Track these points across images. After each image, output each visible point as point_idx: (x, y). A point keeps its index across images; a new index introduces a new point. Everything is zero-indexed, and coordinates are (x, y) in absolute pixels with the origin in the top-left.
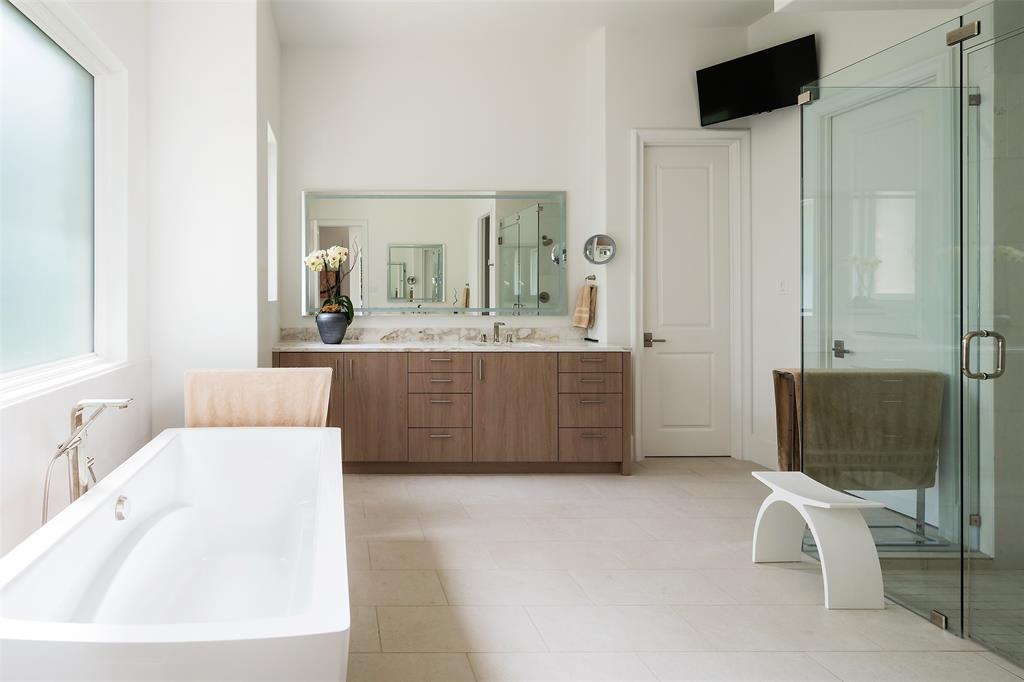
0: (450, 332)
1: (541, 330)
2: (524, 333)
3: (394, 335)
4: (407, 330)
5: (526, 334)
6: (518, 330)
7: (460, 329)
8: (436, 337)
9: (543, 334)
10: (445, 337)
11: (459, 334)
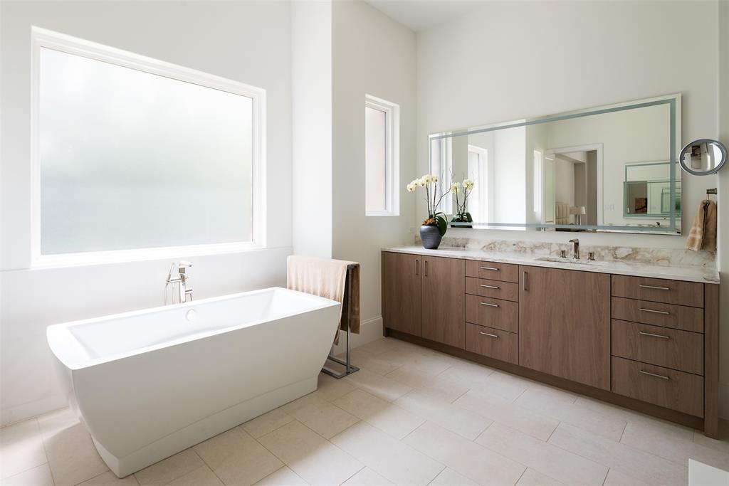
0: (542, 246)
1: (645, 250)
2: (623, 252)
3: (493, 246)
4: (503, 242)
5: (624, 255)
6: (616, 248)
7: (551, 244)
8: (528, 250)
9: (648, 256)
10: (536, 250)
11: (550, 249)
